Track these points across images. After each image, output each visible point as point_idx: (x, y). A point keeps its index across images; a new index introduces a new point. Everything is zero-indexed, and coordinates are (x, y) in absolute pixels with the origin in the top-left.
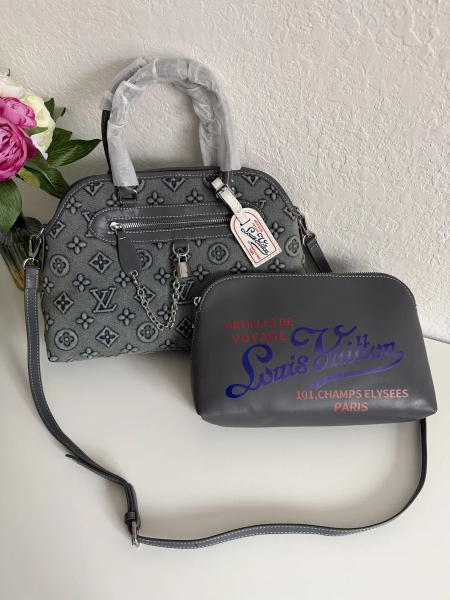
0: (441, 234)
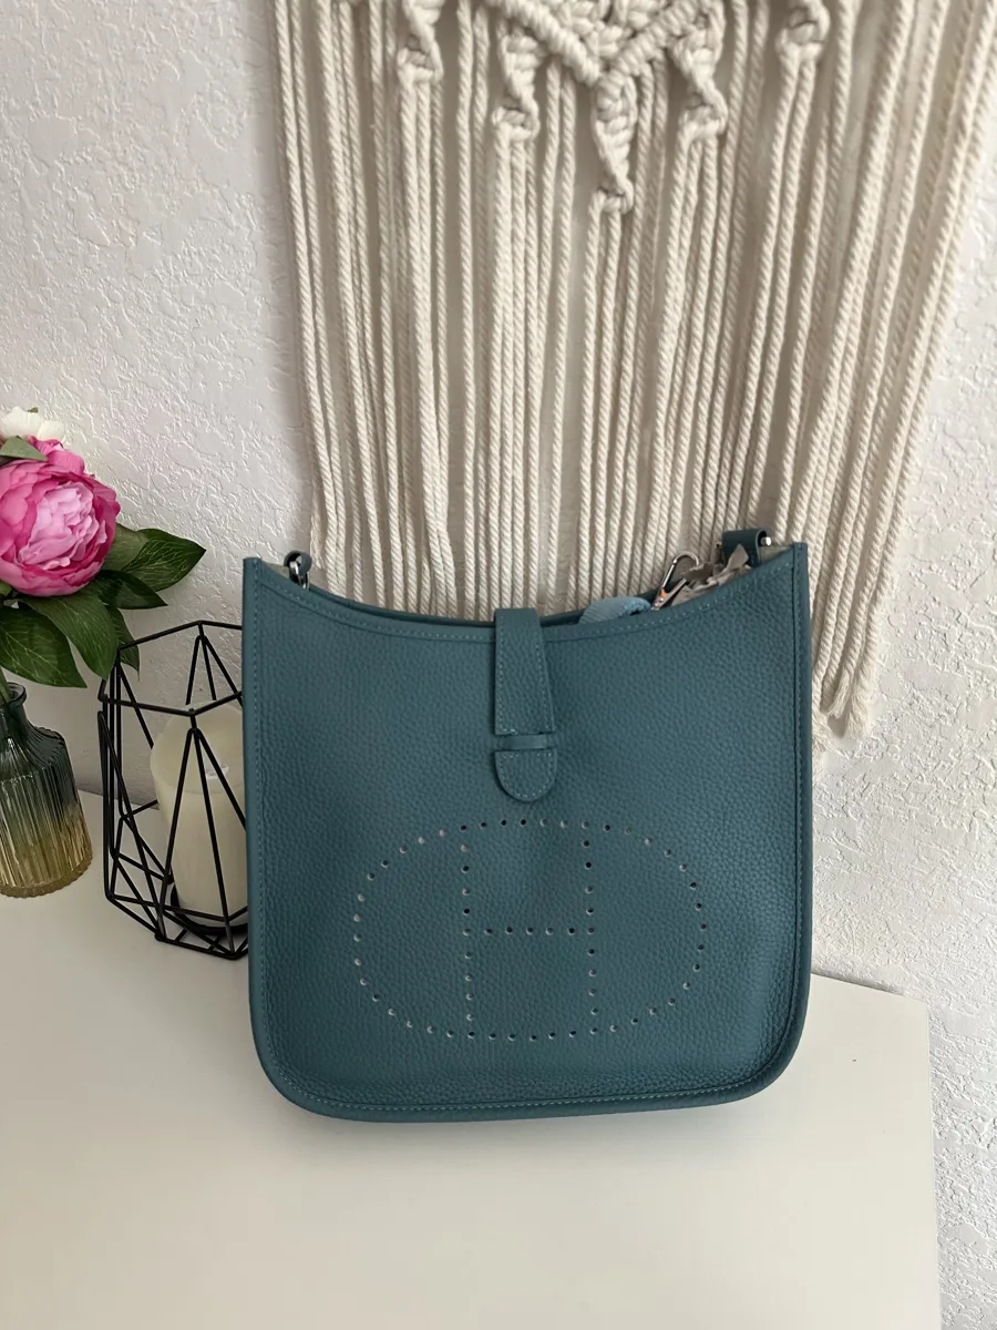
0: (983, 759)
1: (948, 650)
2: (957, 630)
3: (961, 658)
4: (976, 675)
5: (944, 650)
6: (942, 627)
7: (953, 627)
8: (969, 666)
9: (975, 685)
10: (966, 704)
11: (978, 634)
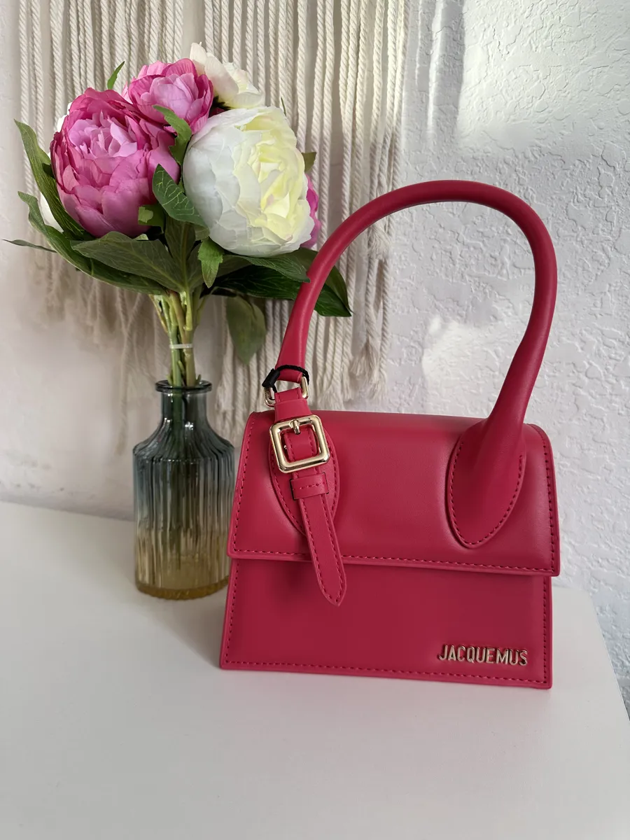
1: (454, 265)
2: (458, 248)
3: (463, 269)
4: (474, 280)
5: (451, 265)
6: (448, 247)
7: (455, 245)
8: (470, 276)
9: (475, 290)
10: (471, 307)
11: (472, 249)
